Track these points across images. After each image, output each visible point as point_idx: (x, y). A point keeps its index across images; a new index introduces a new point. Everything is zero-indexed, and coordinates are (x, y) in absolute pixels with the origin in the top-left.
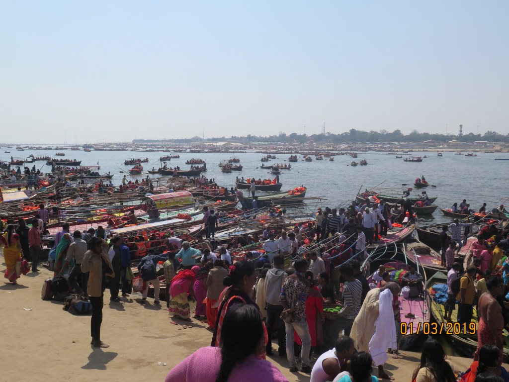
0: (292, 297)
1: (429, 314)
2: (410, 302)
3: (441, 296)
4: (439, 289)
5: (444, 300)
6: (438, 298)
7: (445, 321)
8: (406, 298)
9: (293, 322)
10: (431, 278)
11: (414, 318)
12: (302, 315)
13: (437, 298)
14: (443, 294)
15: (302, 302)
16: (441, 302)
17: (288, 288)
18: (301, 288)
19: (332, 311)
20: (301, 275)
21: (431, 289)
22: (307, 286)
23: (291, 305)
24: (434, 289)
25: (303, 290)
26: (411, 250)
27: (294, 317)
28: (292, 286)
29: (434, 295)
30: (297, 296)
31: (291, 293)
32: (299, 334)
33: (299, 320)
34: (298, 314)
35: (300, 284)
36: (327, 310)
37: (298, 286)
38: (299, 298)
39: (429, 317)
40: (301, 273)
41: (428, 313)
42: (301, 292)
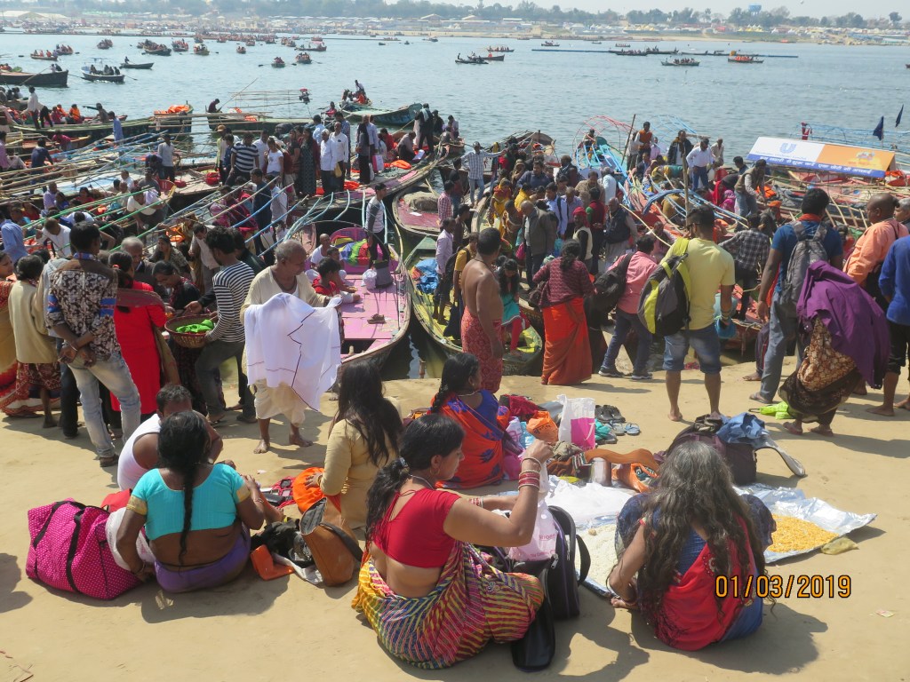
0: (78, 312)
1: (409, 313)
2: (378, 295)
3: (430, 280)
4: (426, 268)
5: (434, 285)
6: (425, 284)
7: (435, 321)
8: (371, 290)
9: (94, 363)
10: (414, 251)
11: (384, 323)
12: (110, 346)
13: (422, 283)
14: (432, 276)
15: (107, 318)
16: (429, 291)
17: (65, 293)
18: (97, 288)
19: (196, 330)
20: (91, 260)
21: (413, 269)
22: (111, 281)
23: (80, 328)
24: (417, 270)
25: (104, 291)
26: (410, 205)
27: (91, 353)
28: (75, 288)
29: (419, 279)
30: (90, 306)
31: (75, 304)
32: (109, 386)
33: (107, 358)
34: (101, 345)
35: (93, 280)
36: (183, 330)
37: (90, 285)
38: (98, 310)
39: (408, 317)
40: (91, 256)
41: (407, 311)
42: (99, 296)
